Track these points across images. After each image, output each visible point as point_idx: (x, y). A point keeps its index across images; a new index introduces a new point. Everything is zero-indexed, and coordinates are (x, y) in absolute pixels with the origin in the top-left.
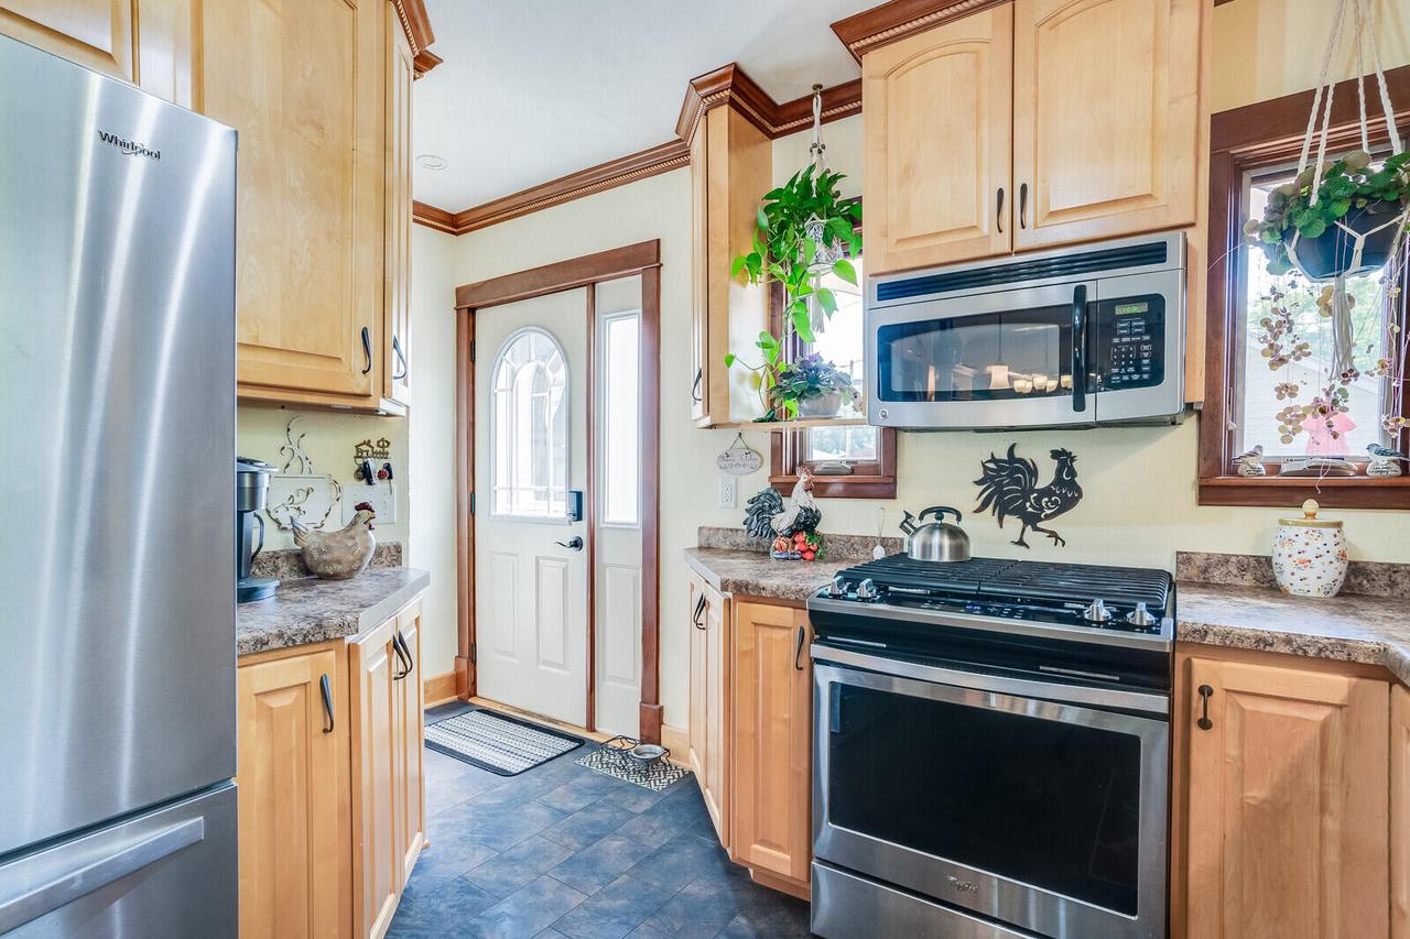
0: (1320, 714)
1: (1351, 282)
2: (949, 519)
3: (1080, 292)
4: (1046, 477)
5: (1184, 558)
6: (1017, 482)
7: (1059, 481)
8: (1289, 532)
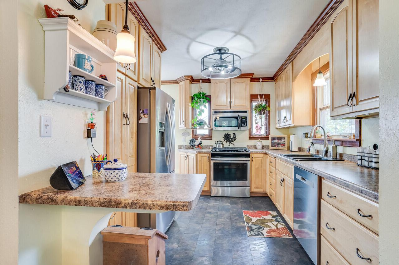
0: (261, 158)
1: (262, 116)
2: (221, 142)
3: (239, 115)
4: (232, 137)
5: (248, 146)
6: (228, 137)
7: (234, 137)
8: (258, 142)
